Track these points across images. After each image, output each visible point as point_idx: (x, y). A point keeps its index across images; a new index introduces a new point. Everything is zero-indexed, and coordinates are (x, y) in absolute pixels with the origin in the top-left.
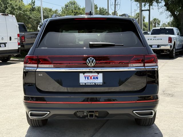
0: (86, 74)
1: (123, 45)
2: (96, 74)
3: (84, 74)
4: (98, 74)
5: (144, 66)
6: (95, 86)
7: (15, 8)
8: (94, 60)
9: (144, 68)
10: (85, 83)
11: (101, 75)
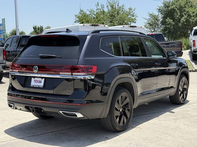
0: (36, 79)
1: (61, 57)
2: (40, 79)
3: (34, 78)
4: (42, 79)
5: (72, 75)
6: (39, 88)
7: (192, 15)
8: (37, 68)
9: (71, 76)
10: (33, 85)
11: (43, 80)
